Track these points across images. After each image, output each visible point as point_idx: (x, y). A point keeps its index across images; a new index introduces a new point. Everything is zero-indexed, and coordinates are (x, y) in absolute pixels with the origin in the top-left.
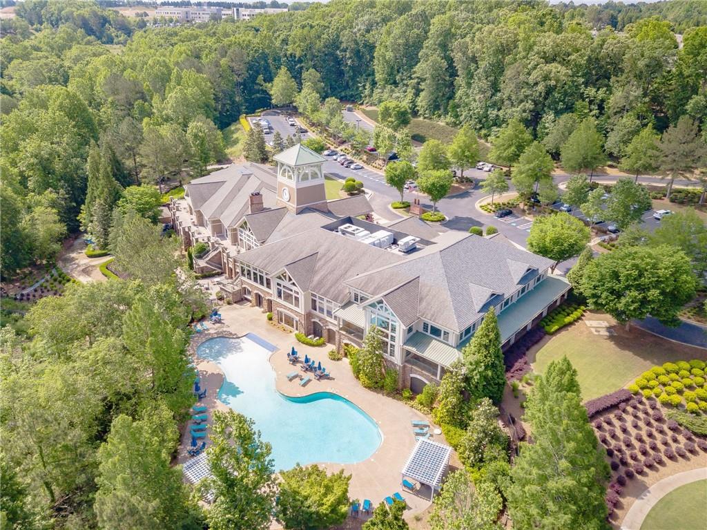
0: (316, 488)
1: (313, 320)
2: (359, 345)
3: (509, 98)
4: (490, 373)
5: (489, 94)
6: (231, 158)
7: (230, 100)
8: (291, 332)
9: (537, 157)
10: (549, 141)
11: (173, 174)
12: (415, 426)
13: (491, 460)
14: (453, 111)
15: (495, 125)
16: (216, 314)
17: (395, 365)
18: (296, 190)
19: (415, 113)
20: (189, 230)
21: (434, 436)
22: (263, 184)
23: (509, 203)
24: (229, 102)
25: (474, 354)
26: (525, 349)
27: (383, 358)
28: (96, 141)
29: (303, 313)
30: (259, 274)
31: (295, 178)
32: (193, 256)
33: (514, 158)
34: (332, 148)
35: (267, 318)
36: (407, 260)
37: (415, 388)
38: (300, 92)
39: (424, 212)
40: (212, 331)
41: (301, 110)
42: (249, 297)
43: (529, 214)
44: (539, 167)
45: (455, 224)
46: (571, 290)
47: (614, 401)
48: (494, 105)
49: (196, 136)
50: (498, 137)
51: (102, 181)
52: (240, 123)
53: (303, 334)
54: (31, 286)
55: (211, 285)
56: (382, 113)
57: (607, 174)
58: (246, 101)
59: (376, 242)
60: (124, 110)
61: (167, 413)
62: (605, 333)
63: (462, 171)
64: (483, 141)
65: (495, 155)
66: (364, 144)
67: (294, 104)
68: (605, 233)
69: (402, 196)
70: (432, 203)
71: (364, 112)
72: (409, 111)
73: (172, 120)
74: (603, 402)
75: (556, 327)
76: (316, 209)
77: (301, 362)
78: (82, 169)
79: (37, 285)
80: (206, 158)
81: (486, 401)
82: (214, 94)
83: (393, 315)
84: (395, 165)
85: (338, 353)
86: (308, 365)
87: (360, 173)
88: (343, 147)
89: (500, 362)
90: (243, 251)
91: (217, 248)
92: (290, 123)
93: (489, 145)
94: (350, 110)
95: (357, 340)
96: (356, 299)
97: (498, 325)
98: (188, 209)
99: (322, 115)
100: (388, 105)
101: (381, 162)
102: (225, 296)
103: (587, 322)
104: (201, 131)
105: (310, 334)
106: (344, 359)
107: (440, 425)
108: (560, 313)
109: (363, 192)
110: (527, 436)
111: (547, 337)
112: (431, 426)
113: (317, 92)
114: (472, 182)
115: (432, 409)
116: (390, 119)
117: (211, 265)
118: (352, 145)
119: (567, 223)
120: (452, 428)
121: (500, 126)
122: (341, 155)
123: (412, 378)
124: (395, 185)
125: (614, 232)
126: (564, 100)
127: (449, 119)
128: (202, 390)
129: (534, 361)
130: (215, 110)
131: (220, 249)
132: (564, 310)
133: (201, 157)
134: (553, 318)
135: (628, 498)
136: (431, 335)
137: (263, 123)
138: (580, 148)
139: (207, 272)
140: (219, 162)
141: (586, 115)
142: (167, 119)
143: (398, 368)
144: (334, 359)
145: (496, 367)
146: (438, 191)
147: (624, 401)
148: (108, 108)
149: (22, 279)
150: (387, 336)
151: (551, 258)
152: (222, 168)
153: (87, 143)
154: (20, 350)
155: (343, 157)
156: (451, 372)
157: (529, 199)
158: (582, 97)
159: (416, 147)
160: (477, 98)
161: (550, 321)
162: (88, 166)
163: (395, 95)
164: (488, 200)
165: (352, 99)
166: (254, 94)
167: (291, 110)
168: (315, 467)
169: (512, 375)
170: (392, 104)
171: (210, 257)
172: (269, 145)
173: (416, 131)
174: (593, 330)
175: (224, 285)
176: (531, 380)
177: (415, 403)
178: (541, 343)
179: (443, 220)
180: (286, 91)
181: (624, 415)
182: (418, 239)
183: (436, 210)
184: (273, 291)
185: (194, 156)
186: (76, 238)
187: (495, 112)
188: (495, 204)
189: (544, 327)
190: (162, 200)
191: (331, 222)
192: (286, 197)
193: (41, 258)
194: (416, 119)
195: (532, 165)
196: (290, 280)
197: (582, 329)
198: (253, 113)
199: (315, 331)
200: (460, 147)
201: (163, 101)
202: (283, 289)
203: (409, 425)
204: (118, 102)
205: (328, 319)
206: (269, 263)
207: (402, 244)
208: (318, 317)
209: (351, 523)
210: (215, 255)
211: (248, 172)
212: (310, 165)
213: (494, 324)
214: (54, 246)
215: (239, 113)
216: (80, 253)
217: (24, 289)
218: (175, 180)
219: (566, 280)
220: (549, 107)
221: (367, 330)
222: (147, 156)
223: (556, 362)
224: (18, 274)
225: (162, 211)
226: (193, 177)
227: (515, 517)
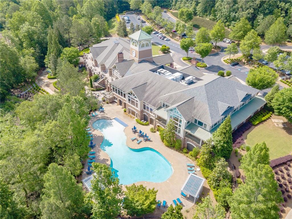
0: (141, 197)
1: (144, 114)
2: (164, 127)
3: (242, 7)
4: (226, 145)
5: (232, 5)
6: (111, 35)
7: (112, 7)
8: (134, 118)
9: (253, 37)
10: (260, 29)
11: (85, 41)
12: (188, 166)
13: (223, 186)
14: (213, 13)
15: (233, 20)
16: (101, 108)
17: (180, 137)
18: (138, 52)
19: (195, 14)
20: (91, 68)
21: (197, 171)
22: (124, 48)
23: (237, 59)
24: (111, 8)
25: (218, 136)
26: (242, 132)
27: (175, 134)
28: (52, 26)
29: (140, 111)
30: (120, 91)
31: (138, 46)
32: (92, 80)
33: (242, 37)
34: (156, 30)
35: (123, 111)
36: (188, 89)
37: (189, 148)
38: (143, 3)
39: (198, 62)
40: (99, 116)
41: (143, 12)
42: (116, 101)
43: (247, 65)
44: (254, 42)
45: (212, 69)
46: (267, 104)
47: (285, 161)
48: (234, 10)
49: (95, 24)
50: (234, 26)
51: (53, 45)
52: (116, 18)
53: (139, 120)
54: (25, 91)
55: (100, 94)
56: (180, 14)
57: (287, 46)
58: (119, 7)
59: (174, 78)
60: (65, 11)
61: (77, 157)
62: (281, 126)
63: (216, 43)
64: (226, 28)
65: (233, 36)
66: (171, 29)
67: (140, 9)
68: (284, 75)
69: (188, 55)
70: (201, 58)
71: (172, 13)
72: (193, 13)
73: (86, 16)
74: (279, 161)
75: (258, 122)
76: (147, 61)
77: (138, 132)
78: (46, 39)
79: (27, 91)
80: (100, 34)
81: (223, 159)
82: (104, 4)
83: (180, 115)
84: (185, 40)
85: (155, 129)
86: (141, 134)
87: (169, 42)
88: (161, 30)
89: (231, 140)
90: (114, 79)
91: (103, 78)
92: (138, 18)
93: (229, 30)
94: (165, 12)
95: (164, 124)
96: (164, 106)
97: (231, 123)
98: (91, 58)
99: (153, 15)
100: (183, 10)
101: (178, 37)
102: (106, 100)
103: (272, 120)
104: (97, 22)
105: (142, 120)
106: (157, 132)
107: (200, 166)
108: (260, 115)
109: (170, 51)
110: (241, 176)
111: (253, 127)
112: (195, 167)
113: (151, 4)
114: (220, 48)
115: (196, 158)
116: (183, 17)
117: (100, 85)
118: (165, 29)
119: (267, 72)
120: (205, 169)
121: (236, 21)
122: (161, 34)
123: (188, 144)
124: (184, 49)
125: (288, 75)
126: (269, 8)
127: (211, 17)
128: (94, 144)
129: (246, 138)
130: (105, 12)
131: (104, 78)
132: (262, 114)
133: (98, 34)
134: (256, 118)
135: (288, 207)
136: (198, 125)
137: (126, 18)
138: (275, 32)
139: (99, 88)
140: (106, 36)
141: (279, 16)
142: (83, 16)
143: (181, 139)
144: (153, 132)
145: (228, 143)
146: (205, 53)
147: (289, 161)
148: (58, 10)
149: (21, 88)
150: (177, 124)
151: (257, 88)
152: (107, 39)
153: (48, 27)
154: (19, 119)
155: (161, 35)
156: (207, 144)
157: (248, 57)
158: (278, 7)
159: (195, 30)
160: (226, 7)
161: (255, 119)
162: (48, 37)
163: (186, 5)
164: (227, 57)
165: (166, 7)
166: (122, 4)
167: (139, 11)
168: (141, 186)
169: (235, 145)
170: (185, 10)
171: (100, 81)
172: (128, 29)
173: (195, 23)
174: (275, 124)
175: (105, 95)
176: (244, 148)
177: (189, 155)
178: (250, 130)
179: (206, 67)
180: (137, 3)
181: (289, 168)
182: (194, 78)
183: (203, 62)
184: (126, 99)
185: (94, 33)
186: (44, 70)
187: (234, 14)
188: (231, 59)
189: (251, 122)
190: (80, 54)
191: (154, 68)
192: (134, 55)
193: (29, 79)
194: (195, 17)
195: (251, 41)
196: (134, 95)
197: (270, 124)
198: (122, 13)
199: (144, 119)
200: (216, 31)
201: (82, 7)
202: (131, 99)
203: (185, 166)
204: (62, 7)
205: (150, 114)
206: (125, 87)
207: (187, 80)
208: (146, 112)
209: (157, 211)
210: (102, 81)
211: (118, 42)
212: (145, 40)
213: (229, 123)
214: (34, 74)
215: (116, 13)
216: (45, 77)
217: (21, 92)
218: (86, 45)
219: (264, 99)
220: (261, 12)
221: (168, 121)
222: (74, 33)
223: (259, 144)
224: (19, 86)
225: (80, 59)
226: (94, 43)
227: (234, 217)
